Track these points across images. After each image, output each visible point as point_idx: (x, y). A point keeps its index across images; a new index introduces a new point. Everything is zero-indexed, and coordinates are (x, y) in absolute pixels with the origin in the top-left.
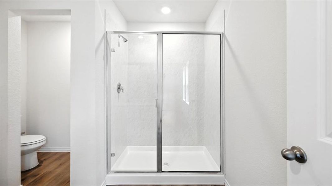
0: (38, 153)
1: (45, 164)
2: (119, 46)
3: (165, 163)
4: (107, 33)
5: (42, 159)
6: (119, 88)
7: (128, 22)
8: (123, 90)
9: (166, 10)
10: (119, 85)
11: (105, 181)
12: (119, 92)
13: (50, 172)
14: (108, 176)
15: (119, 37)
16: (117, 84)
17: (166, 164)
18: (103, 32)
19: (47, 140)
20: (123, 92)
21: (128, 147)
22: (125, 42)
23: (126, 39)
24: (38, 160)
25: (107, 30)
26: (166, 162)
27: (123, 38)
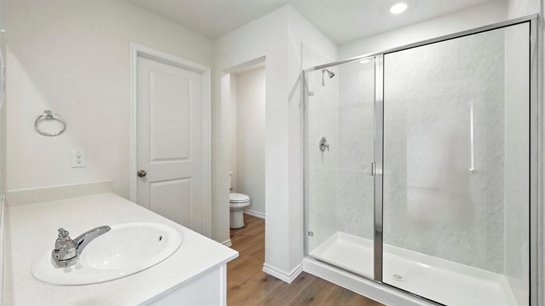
0: (244, 215)
1: (249, 226)
2: (323, 84)
3: (396, 275)
4: (303, 72)
5: (248, 222)
6: (323, 145)
7: (340, 45)
8: (328, 147)
9: (398, 9)
10: (324, 140)
11: (301, 264)
12: (322, 150)
13: (252, 237)
14: (305, 259)
15: (323, 73)
16: (320, 139)
17: (398, 277)
18: (299, 72)
19: (251, 201)
20: (328, 150)
21: (339, 233)
22: (332, 77)
23: (331, 73)
24: (244, 221)
25: (304, 68)
26: (398, 274)
27: (328, 72)
